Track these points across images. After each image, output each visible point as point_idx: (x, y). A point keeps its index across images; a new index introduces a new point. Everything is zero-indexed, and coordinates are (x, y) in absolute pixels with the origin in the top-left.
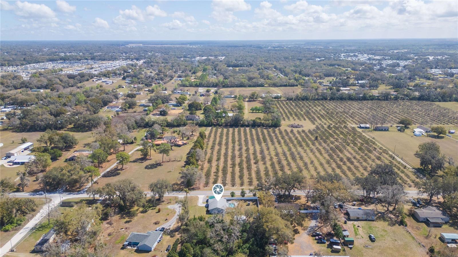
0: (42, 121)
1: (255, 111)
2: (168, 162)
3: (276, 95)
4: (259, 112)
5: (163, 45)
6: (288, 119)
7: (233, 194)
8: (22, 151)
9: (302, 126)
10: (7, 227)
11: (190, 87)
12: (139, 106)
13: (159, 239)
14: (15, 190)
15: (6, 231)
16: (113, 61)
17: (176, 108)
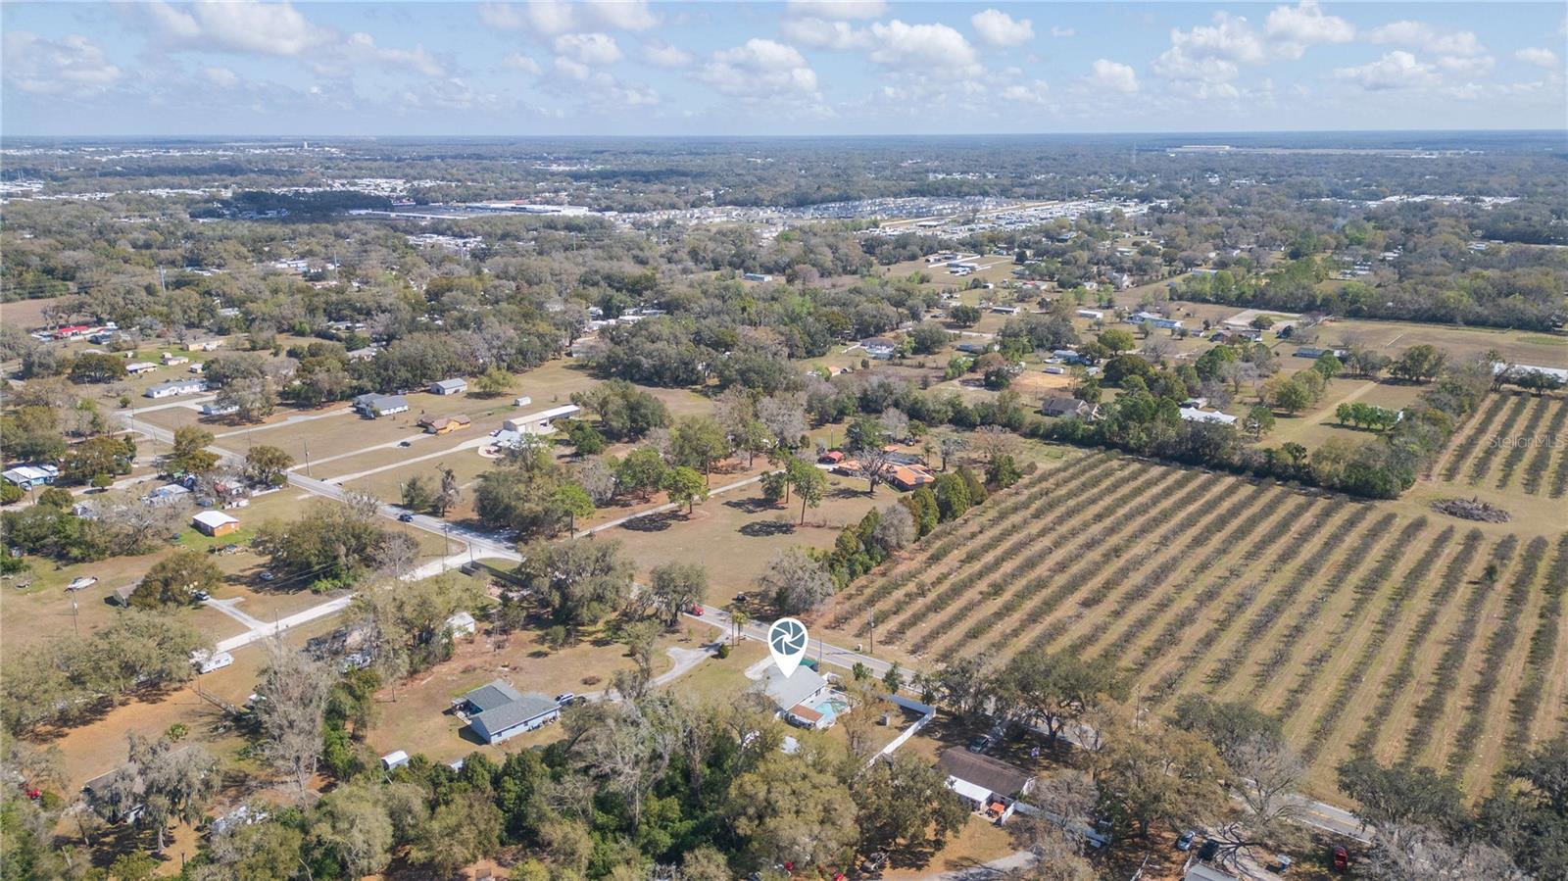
0: (649, 355)
1: (1352, 422)
2: (818, 527)
3: (1529, 368)
4: (1373, 426)
5: (1313, 147)
6: (1471, 477)
7: (859, 672)
8: (545, 425)
9: (1501, 516)
10: (322, 585)
11: (1217, 303)
12: (958, 350)
13: (535, 723)
14: (430, 510)
15: (316, 592)
16: (1064, 200)
17: (1062, 371)
